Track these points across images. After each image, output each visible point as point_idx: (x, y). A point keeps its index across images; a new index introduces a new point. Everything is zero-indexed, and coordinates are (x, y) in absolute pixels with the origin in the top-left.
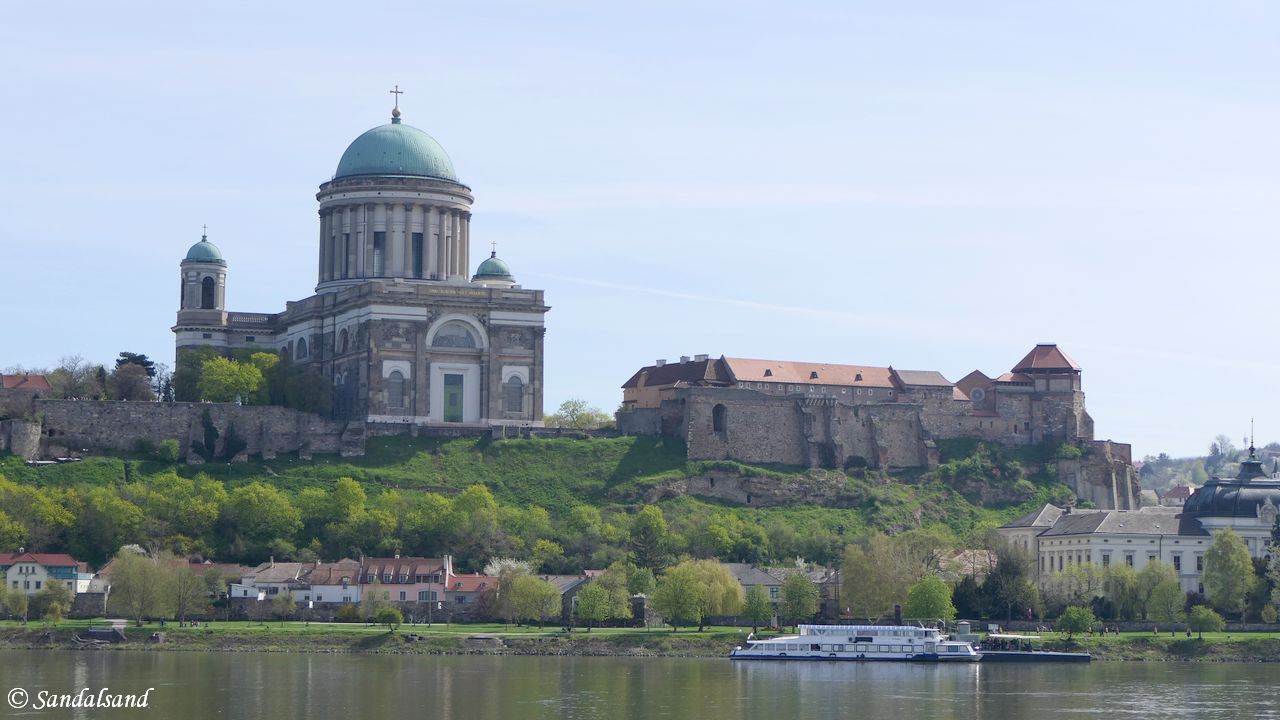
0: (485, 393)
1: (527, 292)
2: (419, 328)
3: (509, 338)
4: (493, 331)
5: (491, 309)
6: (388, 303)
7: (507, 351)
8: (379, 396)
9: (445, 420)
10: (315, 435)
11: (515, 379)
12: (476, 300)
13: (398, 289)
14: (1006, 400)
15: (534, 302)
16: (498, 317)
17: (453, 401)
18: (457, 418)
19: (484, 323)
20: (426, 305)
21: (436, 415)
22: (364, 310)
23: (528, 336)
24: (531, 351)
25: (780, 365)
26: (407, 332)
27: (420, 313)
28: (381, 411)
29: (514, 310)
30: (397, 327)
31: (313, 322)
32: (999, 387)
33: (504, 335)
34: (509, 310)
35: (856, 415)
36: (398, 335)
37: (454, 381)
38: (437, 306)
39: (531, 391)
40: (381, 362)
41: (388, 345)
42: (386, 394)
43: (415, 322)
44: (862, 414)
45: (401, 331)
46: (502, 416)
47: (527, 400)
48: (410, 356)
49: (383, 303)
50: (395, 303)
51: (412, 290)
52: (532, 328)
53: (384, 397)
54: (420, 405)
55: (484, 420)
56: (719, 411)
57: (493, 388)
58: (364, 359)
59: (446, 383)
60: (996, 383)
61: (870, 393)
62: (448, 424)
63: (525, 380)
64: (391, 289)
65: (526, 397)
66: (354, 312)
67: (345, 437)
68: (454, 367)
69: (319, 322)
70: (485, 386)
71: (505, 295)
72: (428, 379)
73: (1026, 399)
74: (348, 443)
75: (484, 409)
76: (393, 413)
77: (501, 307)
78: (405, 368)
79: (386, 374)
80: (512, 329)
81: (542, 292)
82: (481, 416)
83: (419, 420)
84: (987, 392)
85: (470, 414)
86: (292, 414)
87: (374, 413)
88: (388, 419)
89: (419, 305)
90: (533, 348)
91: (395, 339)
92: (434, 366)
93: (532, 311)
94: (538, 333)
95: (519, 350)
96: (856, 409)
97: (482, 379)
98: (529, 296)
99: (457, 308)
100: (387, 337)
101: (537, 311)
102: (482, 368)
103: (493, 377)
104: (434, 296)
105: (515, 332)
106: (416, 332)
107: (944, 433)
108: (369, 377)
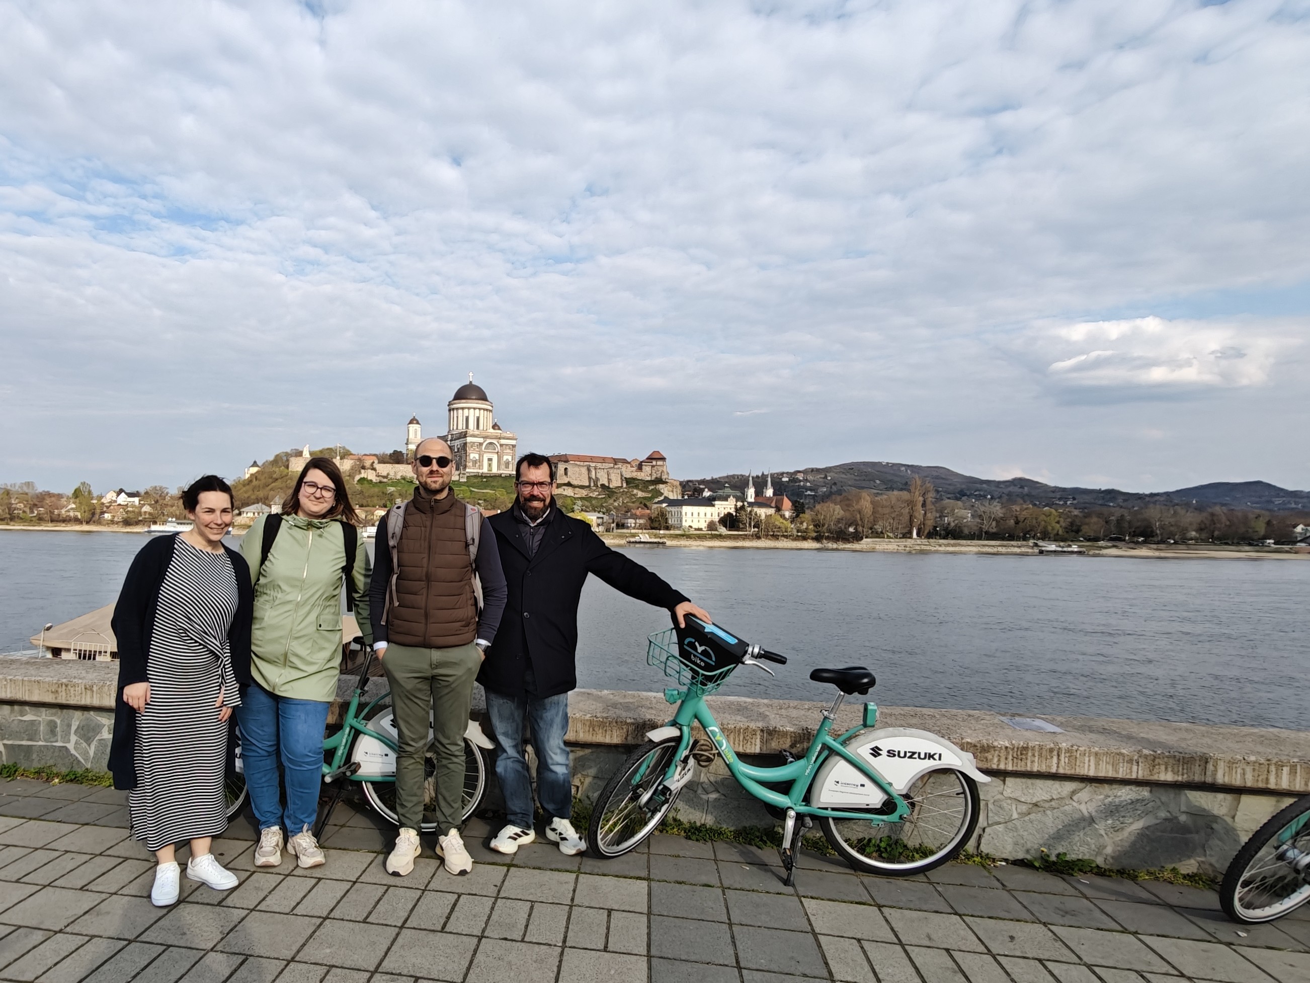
0: (499, 463)
3: (506, 448)
4: (501, 445)
5: (500, 439)
6: (473, 437)
7: (505, 451)
8: (469, 464)
11: (507, 459)
12: (497, 436)
13: (475, 433)
14: (645, 467)
16: (503, 441)
17: (490, 465)
19: (498, 443)
20: (483, 437)
21: (485, 470)
22: (465, 439)
23: (511, 447)
24: (511, 451)
26: (478, 446)
27: (481, 440)
28: (470, 468)
29: (507, 439)
30: (475, 444)
32: (642, 463)
33: (504, 446)
35: (604, 471)
37: (490, 460)
38: (485, 438)
40: (470, 454)
41: (472, 449)
42: (471, 463)
43: (480, 443)
44: (606, 471)
46: (503, 470)
48: (479, 452)
49: (471, 437)
51: (479, 433)
52: (512, 445)
54: (481, 467)
56: (566, 469)
57: (501, 462)
58: (465, 453)
59: (488, 461)
61: (607, 464)
64: (473, 433)
66: (462, 439)
68: (490, 456)
70: (499, 461)
71: (504, 435)
72: (483, 459)
73: (650, 467)
74: (462, 478)
75: (499, 468)
77: (504, 439)
78: (477, 456)
82: (497, 470)
83: (481, 471)
84: (638, 465)
85: (495, 470)
87: (468, 469)
89: (481, 438)
90: (513, 450)
91: (474, 448)
92: (484, 455)
93: (512, 440)
94: (514, 446)
95: (508, 451)
96: (604, 469)
97: (498, 459)
99: (491, 439)
100: (472, 447)
101: (514, 440)
102: (498, 456)
103: (501, 459)
104: (485, 435)
105: (507, 446)
106: (480, 446)
107: (628, 476)
108: (466, 458)
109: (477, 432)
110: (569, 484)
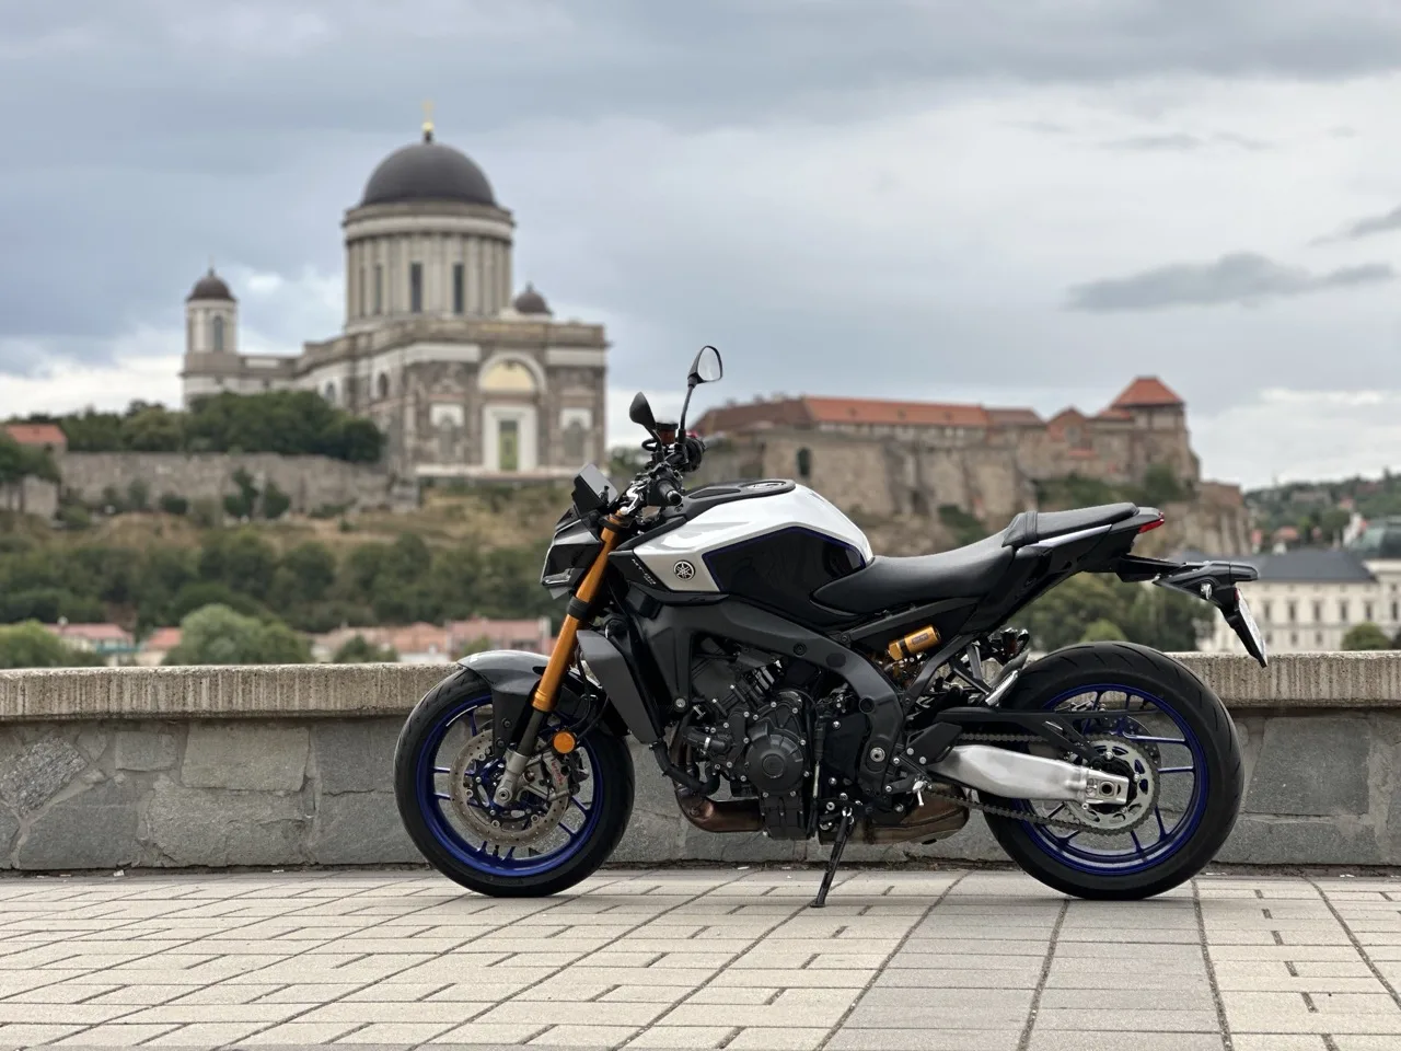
0: (543, 438)
1: (586, 327)
2: (471, 370)
3: (569, 379)
4: (551, 371)
5: (548, 346)
6: (436, 342)
7: (566, 393)
8: (429, 445)
9: (501, 470)
11: (576, 424)
12: (532, 336)
13: (450, 326)
14: (1107, 439)
15: (594, 339)
16: (557, 356)
17: (509, 450)
18: (514, 467)
19: (540, 359)
20: (478, 343)
21: (491, 465)
22: (409, 351)
23: (589, 375)
24: (592, 394)
25: (866, 403)
26: (457, 374)
27: (471, 353)
29: (573, 347)
30: (447, 369)
31: (344, 365)
32: (1099, 424)
33: (563, 375)
34: (567, 347)
35: (950, 457)
36: (448, 378)
37: (509, 427)
38: (489, 344)
39: (593, 436)
40: (431, 406)
41: (438, 388)
42: (436, 441)
43: (465, 363)
44: (955, 456)
45: (450, 373)
46: (562, 464)
47: (589, 447)
48: (462, 399)
49: (431, 342)
50: (445, 342)
51: (467, 327)
52: (594, 367)
54: (474, 455)
55: (542, 470)
56: (803, 456)
57: (553, 434)
58: (410, 404)
59: (500, 429)
60: (1095, 420)
62: (504, 474)
63: (587, 426)
64: (443, 326)
65: (588, 443)
67: (394, 490)
68: (509, 411)
69: (351, 364)
70: (544, 432)
71: (563, 331)
72: (482, 425)
73: (1126, 437)
74: (399, 498)
75: (543, 456)
76: (446, 463)
77: (561, 345)
78: (456, 413)
79: (436, 420)
80: (571, 369)
81: (603, 327)
82: (539, 466)
83: (473, 471)
84: (1082, 430)
85: (527, 464)
86: (338, 465)
87: (423, 464)
88: (436, 470)
89: (471, 343)
90: (594, 388)
91: (444, 381)
92: (488, 411)
93: (593, 348)
94: (599, 373)
95: (580, 391)
96: (948, 451)
97: (540, 425)
98: (590, 332)
99: (513, 347)
100: (436, 379)
101: (600, 348)
102: (539, 412)
103: (552, 421)
104: (488, 333)
105: (575, 372)
106: (468, 374)
108: (418, 424)
109: (456, 323)
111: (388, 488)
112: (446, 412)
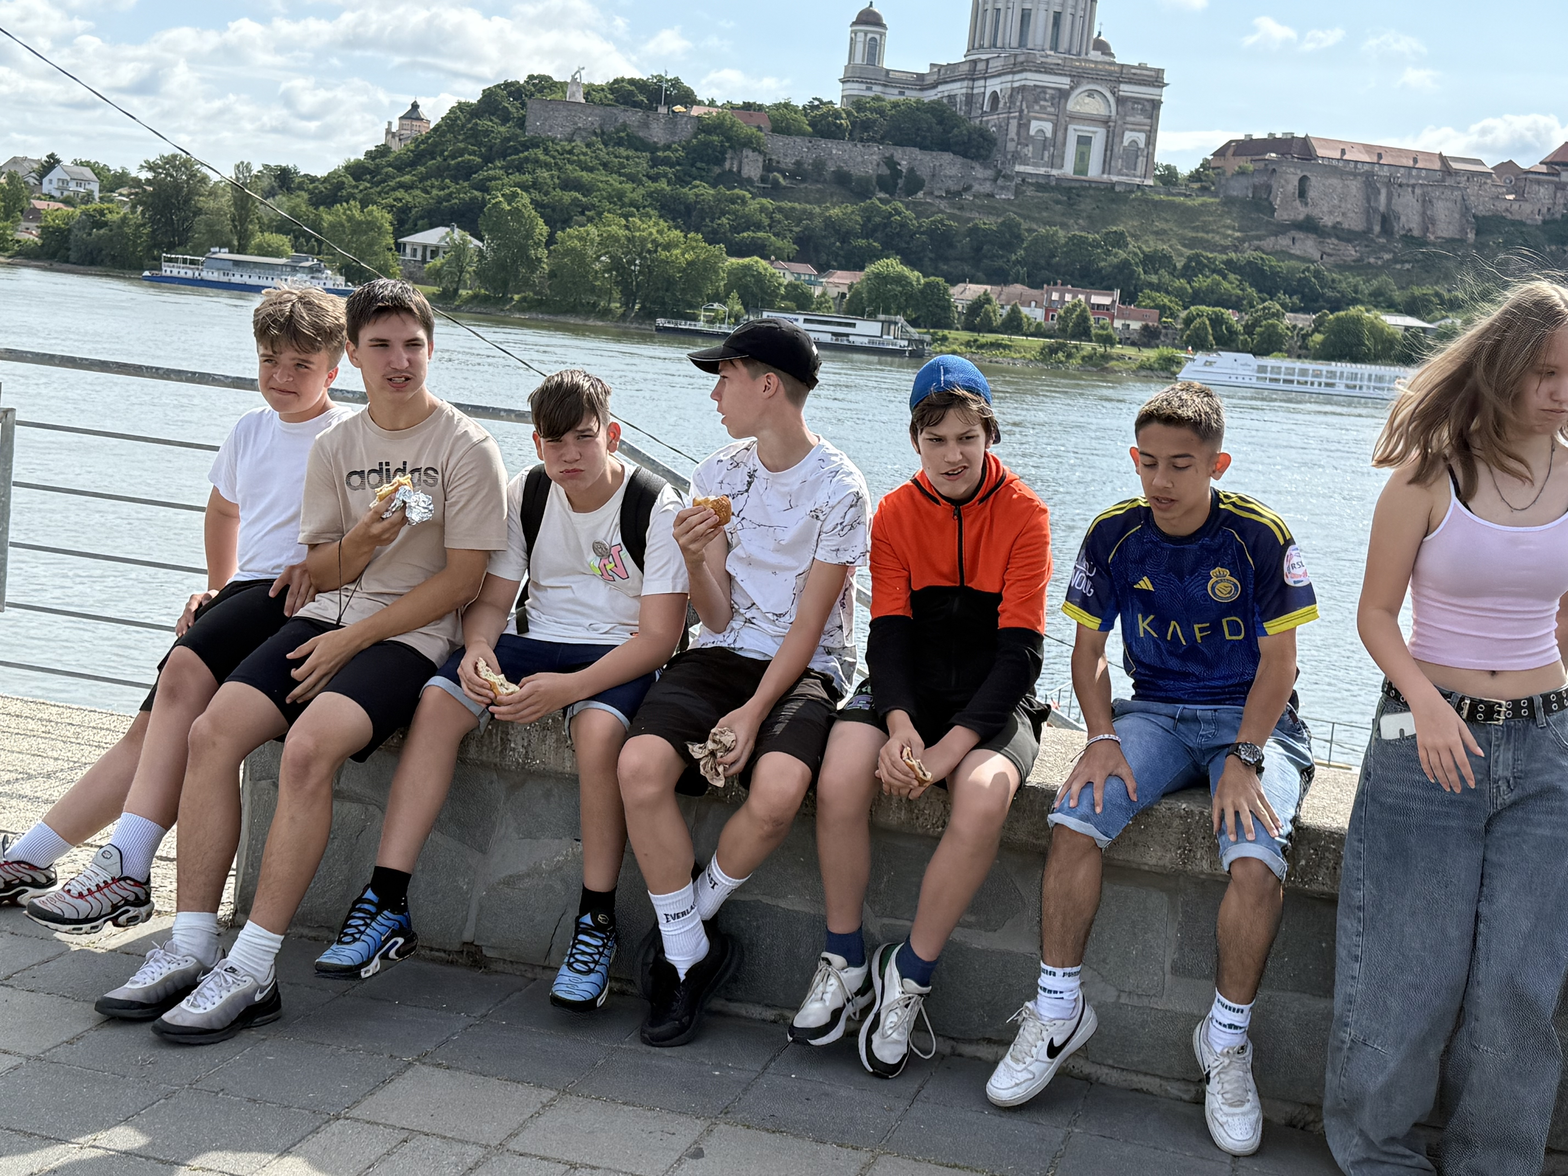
0: (1109, 153)
1: (1151, 69)
2: (1063, 95)
3: (1133, 109)
4: (1121, 101)
5: (1121, 82)
6: (1041, 72)
7: (1129, 119)
8: (1025, 150)
9: (1075, 173)
10: (976, 179)
11: (1134, 142)
12: (1110, 73)
13: (1049, 60)
14: (1535, 187)
15: (1156, 79)
16: (1126, 90)
17: (1082, 158)
18: (1084, 172)
19: (1113, 93)
20: (1070, 76)
21: (1068, 169)
22: (1017, 77)
23: (1148, 107)
24: (1148, 121)
25: (1353, 145)
26: (1053, 98)
27: (1064, 82)
28: (1025, 162)
29: (1140, 84)
30: (1045, 93)
31: (965, 83)
32: (1530, 176)
33: (1129, 105)
34: (1135, 84)
35: (1413, 192)
36: (1045, 100)
37: (1084, 142)
38: (1077, 77)
39: (1145, 153)
40: (1029, 121)
41: (1037, 108)
42: (1031, 148)
43: (1059, 90)
44: (1418, 191)
45: (1048, 96)
46: (1120, 173)
47: (1141, 161)
48: (1054, 117)
49: (1036, 71)
50: (1046, 72)
51: (1060, 62)
52: (1153, 101)
53: (1029, 151)
54: (1056, 161)
55: (1105, 176)
57: (1116, 149)
58: (1014, 117)
59: (1078, 142)
60: (1528, 172)
61: (1423, 173)
62: (1077, 177)
63: (1142, 145)
64: (1043, 60)
65: (1141, 158)
66: (1009, 77)
67: (999, 182)
68: (1086, 129)
69: (971, 83)
70: (1109, 147)
71: (1133, 71)
72: (1065, 138)
73: (1552, 188)
74: (1002, 188)
75: (1107, 165)
76: (1035, 165)
77: (1130, 82)
78: (1048, 127)
79: (1032, 132)
80: (1136, 101)
81: (1163, 70)
82: (1103, 172)
83: (1055, 172)
84: (1516, 179)
85: (1094, 171)
86: (959, 160)
87: (1020, 164)
88: (1029, 169)
89: (1065, 75)
90: (1151, 117)
91: (1042, 103)
92: (1071, 127)
93: (1154, 86)
94: (1156, 105)
95: (1140, 118)
96: (1413, 186)
97: (1107, 142)
98: (1153, 73)
99: (1095, 80)
100: (1036, 101)
101: (1159, 87)
102: (1108, 132)
103: (1117, 140)
104: (1077, 68)
105: (1138, 103)
106: (1060, 98)
107: (1481, 211)
108: (1018, 134)
109: (1053, 58)
110: (1309, 226)
111: (995, 180)
112: (1040, 126)
